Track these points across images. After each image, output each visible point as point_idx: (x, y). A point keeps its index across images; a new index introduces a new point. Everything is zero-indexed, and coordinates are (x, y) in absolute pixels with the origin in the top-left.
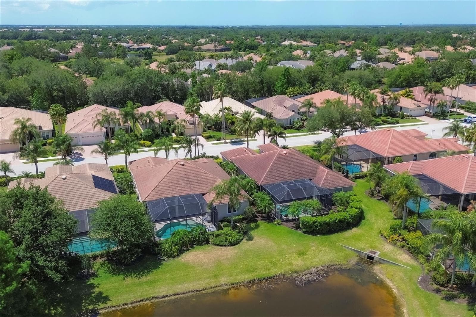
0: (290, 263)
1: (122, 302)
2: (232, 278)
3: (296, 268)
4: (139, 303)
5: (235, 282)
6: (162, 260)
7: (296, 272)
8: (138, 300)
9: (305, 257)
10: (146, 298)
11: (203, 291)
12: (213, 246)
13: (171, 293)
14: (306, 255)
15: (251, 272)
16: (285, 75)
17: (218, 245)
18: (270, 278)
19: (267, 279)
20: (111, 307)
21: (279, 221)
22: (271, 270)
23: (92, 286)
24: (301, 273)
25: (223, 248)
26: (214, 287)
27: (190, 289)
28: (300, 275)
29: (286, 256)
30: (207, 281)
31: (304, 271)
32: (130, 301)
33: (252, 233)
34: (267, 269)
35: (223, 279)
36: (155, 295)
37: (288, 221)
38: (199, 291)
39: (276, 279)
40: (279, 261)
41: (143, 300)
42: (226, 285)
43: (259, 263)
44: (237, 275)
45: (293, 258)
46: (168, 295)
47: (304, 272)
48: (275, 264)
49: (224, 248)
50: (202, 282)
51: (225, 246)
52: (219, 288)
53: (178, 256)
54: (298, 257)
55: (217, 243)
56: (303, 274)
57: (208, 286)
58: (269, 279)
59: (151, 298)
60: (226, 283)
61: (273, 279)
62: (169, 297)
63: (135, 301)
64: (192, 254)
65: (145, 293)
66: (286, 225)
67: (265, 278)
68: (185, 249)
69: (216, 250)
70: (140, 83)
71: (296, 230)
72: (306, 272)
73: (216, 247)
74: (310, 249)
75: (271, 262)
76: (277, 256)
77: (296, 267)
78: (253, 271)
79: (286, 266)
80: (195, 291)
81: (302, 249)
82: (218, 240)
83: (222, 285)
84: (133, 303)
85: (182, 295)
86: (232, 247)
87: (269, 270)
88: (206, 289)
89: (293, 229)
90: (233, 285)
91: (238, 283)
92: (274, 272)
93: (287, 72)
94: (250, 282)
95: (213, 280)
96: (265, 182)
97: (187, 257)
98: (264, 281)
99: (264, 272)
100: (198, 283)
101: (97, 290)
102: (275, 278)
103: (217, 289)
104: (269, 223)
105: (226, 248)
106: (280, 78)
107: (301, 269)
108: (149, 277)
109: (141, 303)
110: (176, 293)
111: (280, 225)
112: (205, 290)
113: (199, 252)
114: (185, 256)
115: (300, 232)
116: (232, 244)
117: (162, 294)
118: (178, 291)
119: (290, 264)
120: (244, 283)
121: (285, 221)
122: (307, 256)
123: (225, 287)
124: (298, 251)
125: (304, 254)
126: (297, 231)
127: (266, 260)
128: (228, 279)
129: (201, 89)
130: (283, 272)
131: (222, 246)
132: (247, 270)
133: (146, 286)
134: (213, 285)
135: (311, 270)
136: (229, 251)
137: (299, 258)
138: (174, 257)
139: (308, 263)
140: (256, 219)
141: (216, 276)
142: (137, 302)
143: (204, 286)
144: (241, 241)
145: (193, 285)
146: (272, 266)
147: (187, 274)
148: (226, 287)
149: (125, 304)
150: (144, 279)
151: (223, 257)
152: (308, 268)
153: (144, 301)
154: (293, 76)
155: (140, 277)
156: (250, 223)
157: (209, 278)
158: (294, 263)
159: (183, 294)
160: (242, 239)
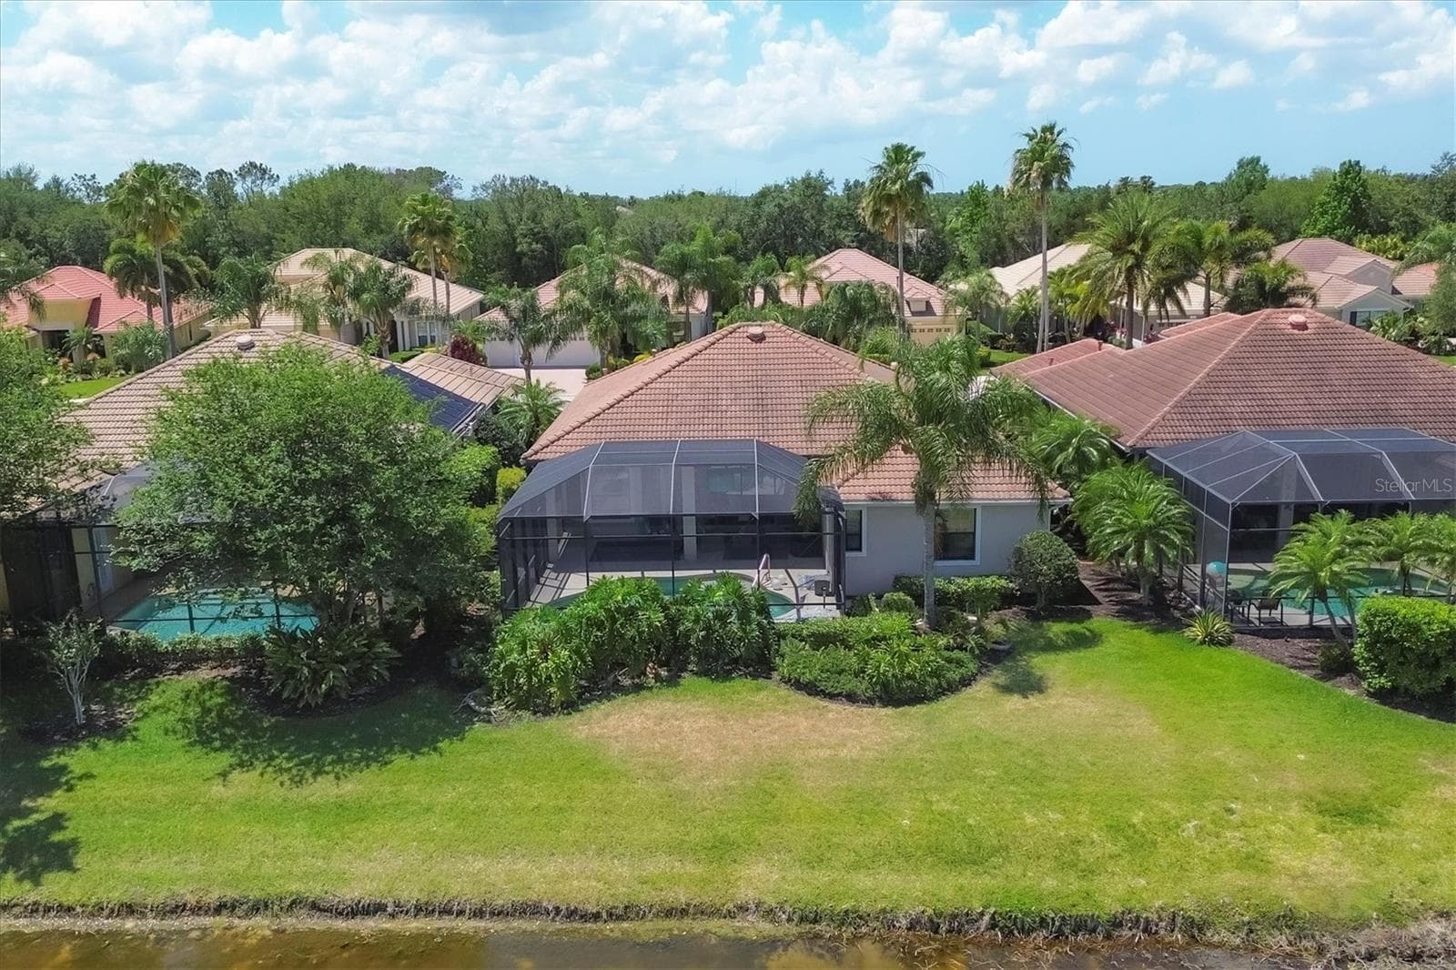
0: (1248, 857)
1: (117, 896)
2: (822, 877)
3: (1295, 898)
4: (207, 921)
5: (827, 905)
6: (477, 713)
7: (1287, 919)
8: (206, 899)
9: (1375, 834)
10: (255, 894)
11: (611, 925)
12: (784, 691)
13: (411, 893)
14: (1384, 824)
15: (956, 862)
16: (1342, 190)
17: (811, 689)
18: (1080, 925)
19: (1060, 932)
20: (48, 910)
21: (1220, 625)
22: (1104, 878)
23: (51, 781)
24: (1327, 940)
25: (834, 706)
26: (684, 912)
27: (532, 896)
28: (1321, 951)
29: (1230, 811)
30: (657, 866)
31: (1361, 924)
32: (160, 896)
33: (1040, 663)
34: (1073, 865)
35: (759, 869)
36: (314, 890)
37: (1278, 631)
38: (585, 917)
39: (1129, 944)
40: (1171, 827)
41: (234, 908)
42: (770, 914)
43: (1030, 820)
44: (856, 866)
45: (1278, 829)
46: (389, 901)
47: (1360, 938)
48: (1138, 845)
49: (836, 709)
50: (622, 869)
51: (851, 698)
52: (715, 925)
53: (569, 706)
54: (1323, 829)
55: (807, 677)
56: (1350, 950)
57: (645, 896)
58: (1075, 932)
59: (288, 902)
60: (771, 901)
61: (1108, 937)
62: (393, 916)
63: (191, 900)
64: (646, 711)
65: (268, 867)
66: (1264, 653)
67: (1043, 922)
68: (627, 682)
69: (785, 713)
70: (779, 206)
71: (1323, 678)
72: (1376, 935)
73: (802, 697)
74: (1414, 795)
75: (1115, 829)
76: (1163, 797)
77: (1301, 889)
78: (975, 857)
79: (1214, 867)
80: (558, 910)
81: (1355, 782)
82: (814, 663)
83: (743, 909)
84: (178, 909)
85: (474, 923)
86: (889, 711)
87: (1088, 873)
88: (628, 912)
89: (1305, 675)
90: (815, 921)
91: (844, 919)
92: (1121, 889)
93: (1353, 179)
94: (936, 929)
95: (690, 868)
96: (1166, 437)
97: (612, 721)
98: (1040, 936)
99: (1050, 883)
100: (595, 864)
101: (49, 804)
102: (1126, 933)
103: (698, 926)
104: (1158, 630)
105: (850, 708)
106: (1322, 205)
107: (1335, 906)
108: (349, 787)
109: (222, 920)
110: (440, 899)
111: (1220, 644)
112: (619, 918)
113: (694, 707)
114: (607, 715)
115: (1351, 692)
116: (894, 694)
117: (351, 893)
118: (455, 889)
119: (1252, 861)
120: (891, 926)
121: (1257, 633)
122: (1389, 836)
123: (755, 927)
124: (1325, 792)
125: (1372, 816)
126: (1328, 685)
127: (1086, 809)
128: (790, 877)
129: (997, 236)
130: (1189, 905)
131: (832, 696)
132: (934, 850)
133: (301, 827)
134: (681, 896)
135: (1414, 929)
136: (861, 726)
137: (1328, 838)
138: (548, 712)
139: (1397, 880)
140: (1088, 607)
141: (721, 850)
142: (198, 910)
143: (621, 893)
144: (951, 688)
145: (564, 876)
146: (1115, 850)
147: (561, 803)
148: (766, 927)
149: (130, 909)
150: (323, 789)
151: (813, 753)
152: (1392, 914)
153: (239, 912)
154: (1376, 196)
155: (308, 774)
156: (1046, 618)
157: (677, 849)
158: (1288, 859)
159: (479, 913)
160: (966, 682)
